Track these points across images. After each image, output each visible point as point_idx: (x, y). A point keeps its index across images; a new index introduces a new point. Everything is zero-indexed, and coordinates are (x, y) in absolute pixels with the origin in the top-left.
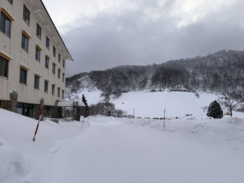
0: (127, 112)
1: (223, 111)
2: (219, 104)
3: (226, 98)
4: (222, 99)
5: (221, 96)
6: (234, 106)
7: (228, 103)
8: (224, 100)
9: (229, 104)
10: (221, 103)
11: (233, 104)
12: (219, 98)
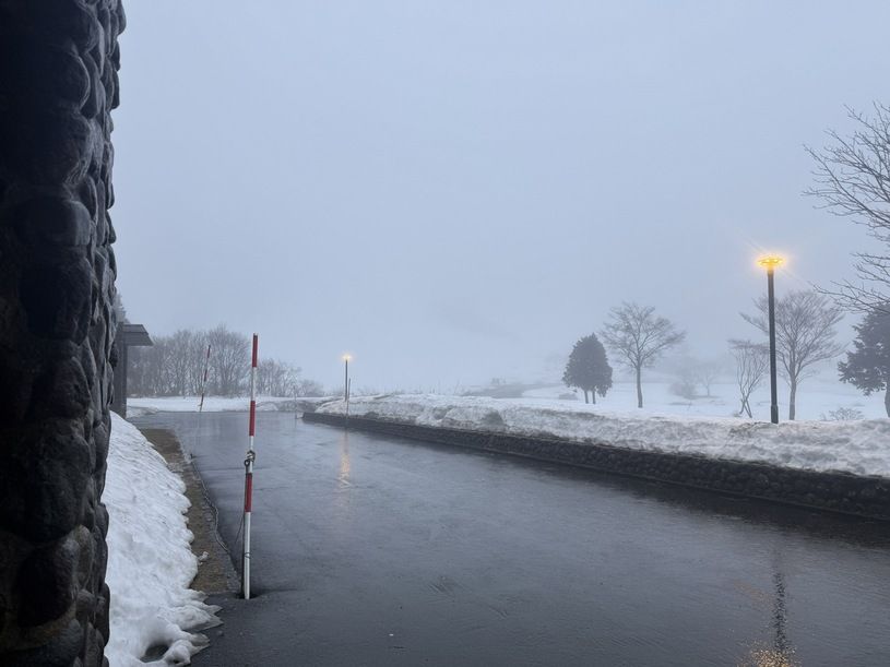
0: (299, 370)
1: (610, 370)
2: (605, 346)
3: (628, 329)
4: (617, 329)
5: (613, 322)
6: (647, 355)
7: (632, 343)
8: (620, 334)
9: (635, 346)
10: (613, 343)
11: (645, 348)
12: (608, 326)
